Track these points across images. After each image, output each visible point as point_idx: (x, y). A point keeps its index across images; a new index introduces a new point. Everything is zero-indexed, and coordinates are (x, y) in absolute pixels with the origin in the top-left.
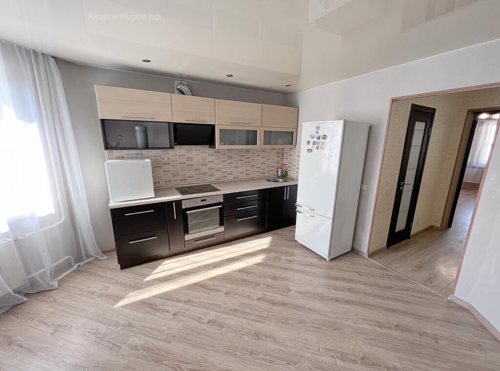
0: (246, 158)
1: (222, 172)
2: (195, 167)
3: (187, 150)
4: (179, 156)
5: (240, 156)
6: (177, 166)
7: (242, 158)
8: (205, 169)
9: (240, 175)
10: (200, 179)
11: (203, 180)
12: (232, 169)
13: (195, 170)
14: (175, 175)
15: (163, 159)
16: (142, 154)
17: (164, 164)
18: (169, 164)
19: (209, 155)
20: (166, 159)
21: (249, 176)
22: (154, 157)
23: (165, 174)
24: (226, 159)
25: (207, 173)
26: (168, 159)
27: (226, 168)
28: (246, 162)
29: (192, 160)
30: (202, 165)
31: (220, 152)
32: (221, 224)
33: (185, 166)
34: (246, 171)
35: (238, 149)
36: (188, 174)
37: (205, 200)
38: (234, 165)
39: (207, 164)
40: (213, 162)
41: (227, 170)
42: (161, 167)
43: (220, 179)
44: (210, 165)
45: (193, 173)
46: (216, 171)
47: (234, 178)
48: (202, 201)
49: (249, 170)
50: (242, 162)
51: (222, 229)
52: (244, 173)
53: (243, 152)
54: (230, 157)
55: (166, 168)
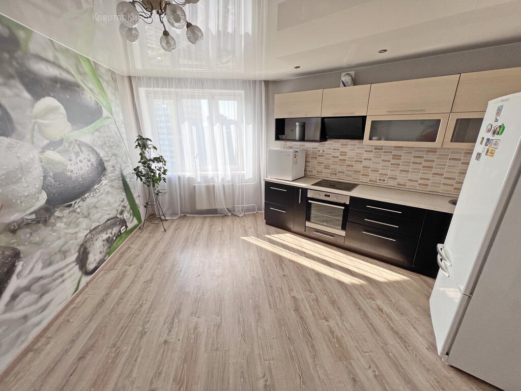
0: (426, 161)
1: (380, 174)
2: (348, 163)
3: (342, 145)
4: (334, 149)
5: (414, 157)
6: (330, 159)
7: (418, 160)
8: (359, 167)
9: (409, 184)
10: (351, 176)
11: (355, 179)
12: (397, 173)
13: (347, 165)
14: (327, 167)
15: (319, 151)
16: (304, 146)
17: (319, 156)
18: (323, 156)
19: (366, 151)
20: (321, 151)
21: (427, 188)
22: (313, 148)
23: (319, 165)
24: (389, 157)
25: (360, 172)
26: (323, 151)
27: (388, 169)
28: (423, 167)
29: (346, 155)
30: (356, 161)
31: (382, 149)
32: (343, 228)
33: (337, 160)
34: (421, 179)
35: (414, 147)
36: (339, 169)
37: (329, 196)
38: (401, 168)
39: (361, 162)
40: (371, 160)
41: (389, 173)
42: (316, 158)
43: (376, 182)
44: (365, 163)
45: (344, 168)
46: (372, 171)
47: (398, 184)
48: (325, 195)
49: (429, 179)
50: (417, 166)
51: (343, 233)
52: (417, 181)
53: (423, 151)
54: (397, 157)
55: (320, 159)
